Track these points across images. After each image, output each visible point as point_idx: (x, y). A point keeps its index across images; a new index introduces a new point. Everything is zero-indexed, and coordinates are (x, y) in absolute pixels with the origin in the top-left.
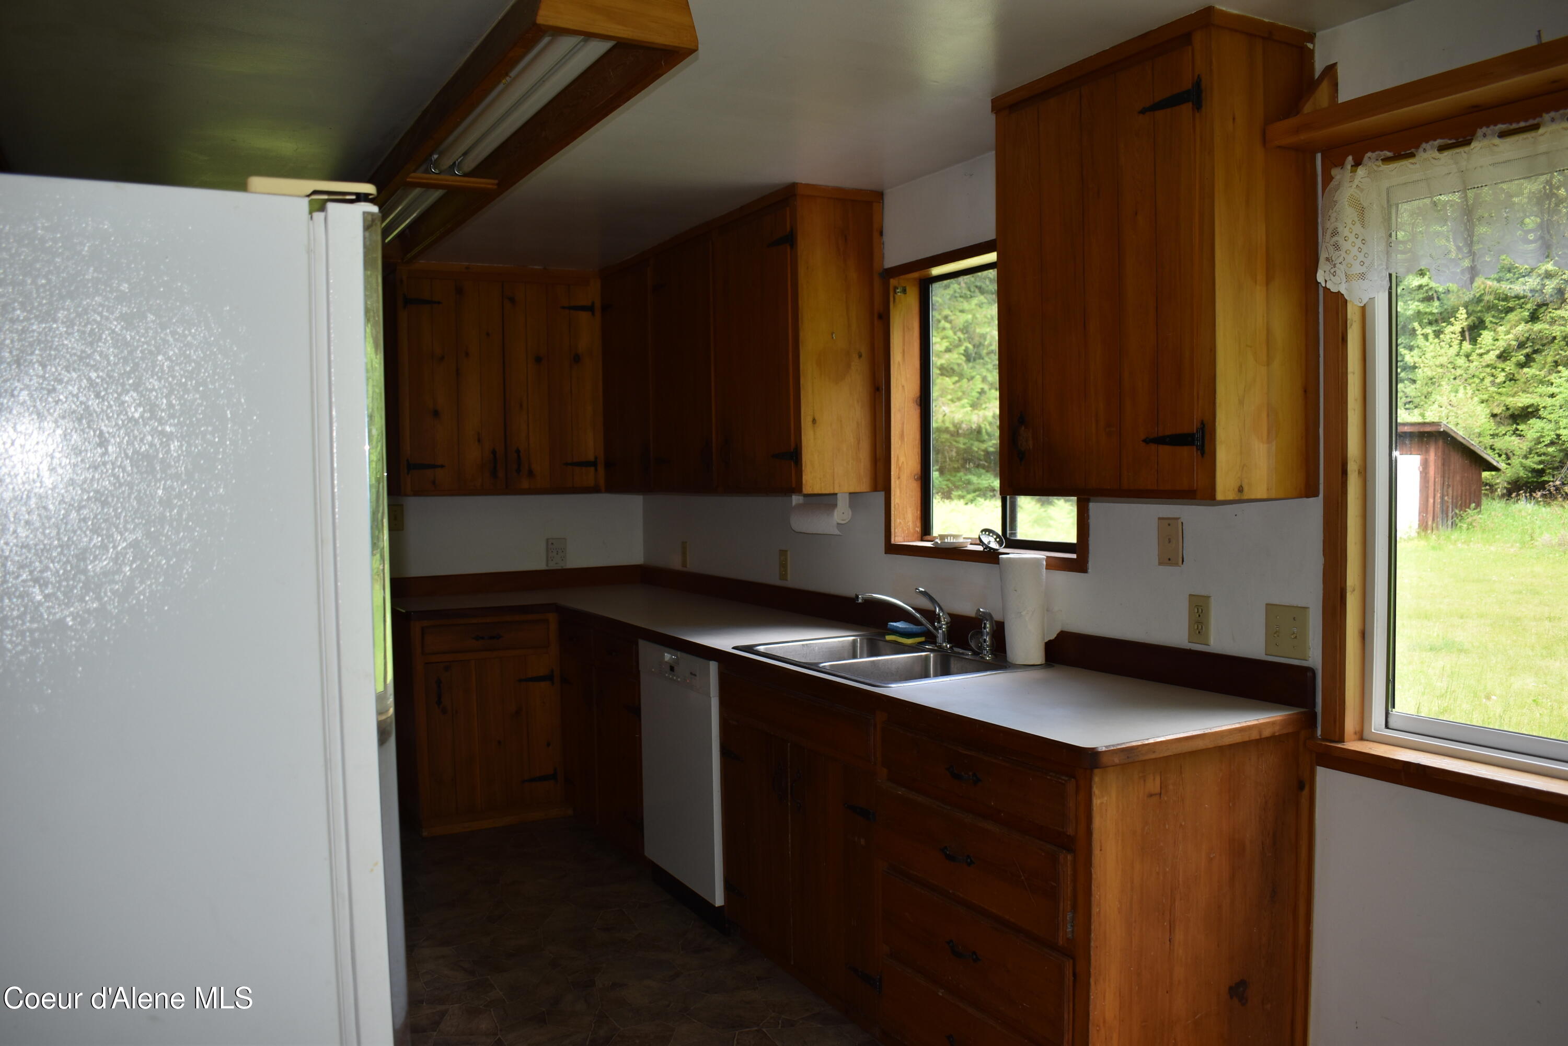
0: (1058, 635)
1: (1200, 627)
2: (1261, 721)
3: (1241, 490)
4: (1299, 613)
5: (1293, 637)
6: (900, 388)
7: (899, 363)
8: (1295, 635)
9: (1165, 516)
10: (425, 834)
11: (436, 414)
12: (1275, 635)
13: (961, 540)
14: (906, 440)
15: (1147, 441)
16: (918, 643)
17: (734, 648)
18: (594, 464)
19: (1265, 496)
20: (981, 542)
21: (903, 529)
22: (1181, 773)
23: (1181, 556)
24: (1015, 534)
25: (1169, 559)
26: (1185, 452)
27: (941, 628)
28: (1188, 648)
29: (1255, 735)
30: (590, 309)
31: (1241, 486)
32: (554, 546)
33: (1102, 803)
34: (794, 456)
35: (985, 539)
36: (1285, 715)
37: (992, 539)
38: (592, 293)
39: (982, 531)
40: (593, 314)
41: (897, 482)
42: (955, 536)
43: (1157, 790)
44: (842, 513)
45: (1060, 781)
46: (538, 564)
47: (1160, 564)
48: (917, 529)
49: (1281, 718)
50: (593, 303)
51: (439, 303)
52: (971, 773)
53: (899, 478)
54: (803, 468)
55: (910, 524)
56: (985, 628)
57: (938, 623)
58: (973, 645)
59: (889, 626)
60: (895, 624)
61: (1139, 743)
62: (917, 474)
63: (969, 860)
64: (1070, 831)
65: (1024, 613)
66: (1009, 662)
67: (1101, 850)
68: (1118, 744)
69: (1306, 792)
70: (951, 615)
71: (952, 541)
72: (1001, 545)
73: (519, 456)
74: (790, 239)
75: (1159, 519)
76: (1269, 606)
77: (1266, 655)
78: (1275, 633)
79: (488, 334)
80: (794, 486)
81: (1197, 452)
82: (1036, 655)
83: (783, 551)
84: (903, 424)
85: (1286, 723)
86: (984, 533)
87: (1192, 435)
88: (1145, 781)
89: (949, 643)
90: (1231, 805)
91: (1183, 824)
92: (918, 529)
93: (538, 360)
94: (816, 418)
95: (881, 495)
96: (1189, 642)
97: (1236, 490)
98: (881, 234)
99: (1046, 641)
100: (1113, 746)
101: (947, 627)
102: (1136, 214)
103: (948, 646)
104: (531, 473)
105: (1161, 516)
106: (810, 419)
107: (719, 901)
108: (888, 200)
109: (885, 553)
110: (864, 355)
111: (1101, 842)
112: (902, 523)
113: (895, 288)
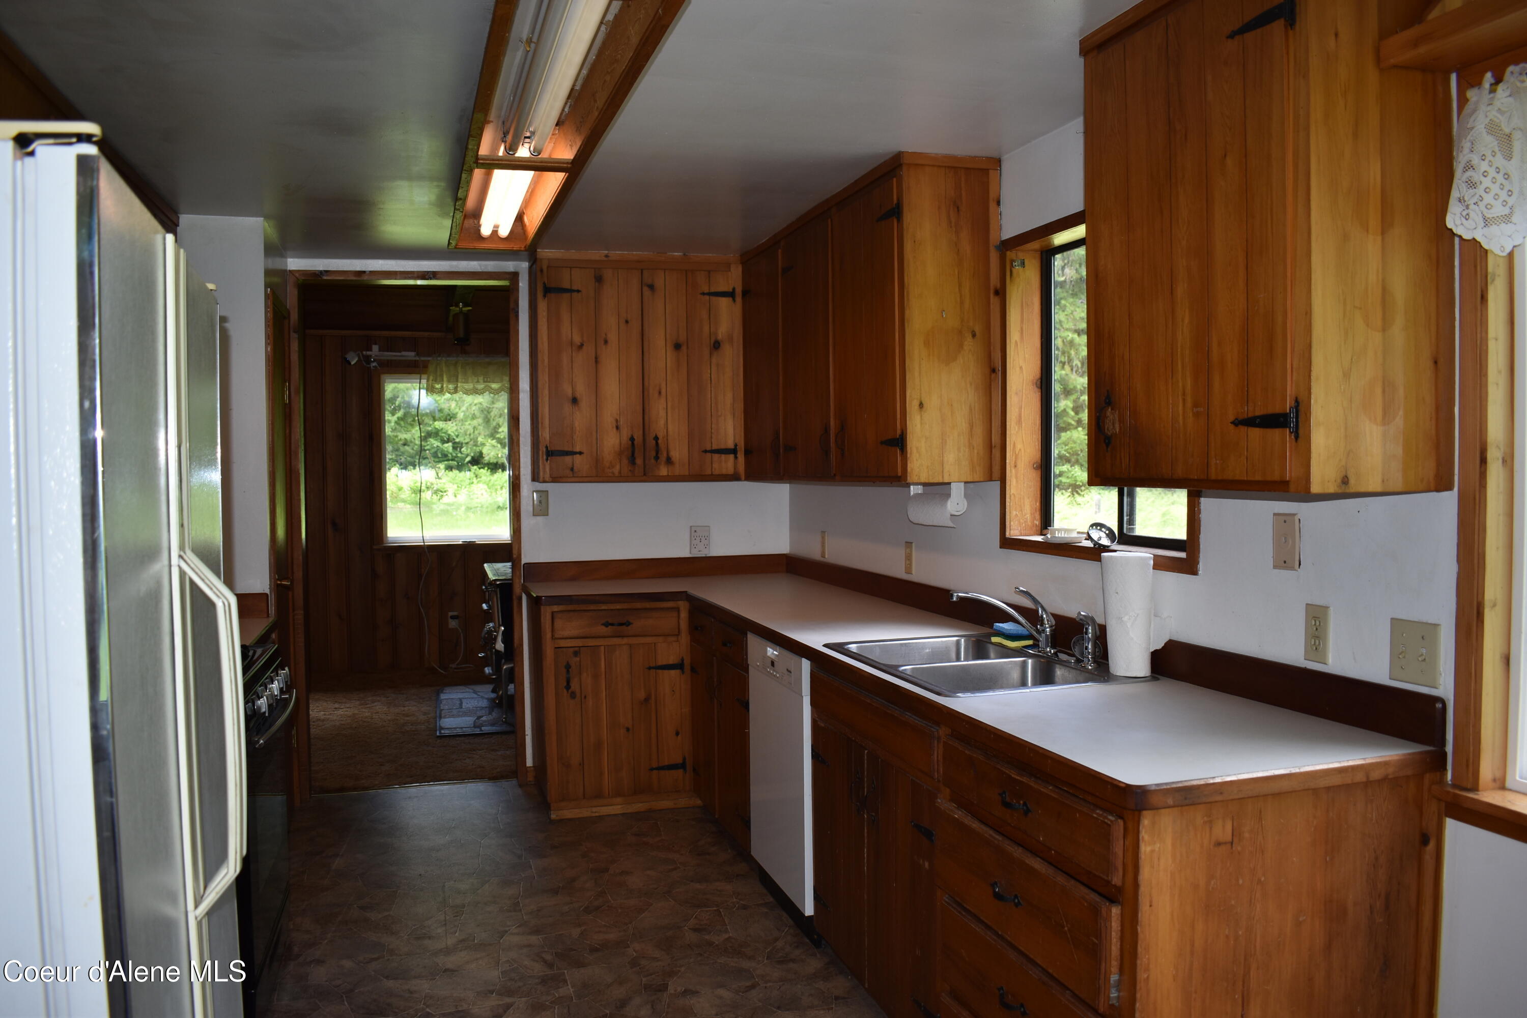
0: (1165, 644)
1: (1317, 643)
2: (1368, 761)
3: (1345, 481)
4: (1429, 631)
5: (1420, 659)
6: (1018, 369)
7: (1016, 342)
8: (1423, 657)
9: (1281, 512)
10: (553, 816)
11: (575, 401)
12: (1400, 656)
13: (1074, 535)
14: (1023, 425)
15: (1237, 423)
16: (1022, 647)
17: (825, 646)
18: (734, 451)
19: (1379, 489)
20: (1089, 538)
21: (1019, 522)
22: (1260, 819)
23: (1297, 559)
24: (1132, 530)
25: (1285, 562)
26: (1275, 434)
27: (1044, 631)
28: (1303, 666)
29: (1360, 777)
30: (731, 294)
31: (1346, 476)
32: (697, 533)
33: (1152, 851)
34: (899, 442)
35: (1095, 535)
36: (1404, 755)
37: (1103, 535)
38: (733, 279)
39: (1092, 526)
40: (734, 300)
41: (1013, 471)
42: (1066, 530)
43: (1229, 838)
44: (956, 502)
45: (1106, 821)
46: (683, 552)
47: (1275, 567)
48: (1035, 522)
49: (1396, 758)
50: (734, 289)
51: (578, 291)
52: (1021, 802)
53: (1015, 466)
54: (908, 456)
55: (1028, 516)
56: (1086, 633)
57: (1040, 626)
58: (1077, 651)
59: (994, 627)
60: (1001, 625)
61: (1202, 782)
62: (1037, 462)
63: (1016, 901)
64: (1117, 880)
65: (1126, 619)
66: (1111, 673)
67: (1151, 906)
68: (1173, 783)
69: (1432, 845)
70: (1055, 616)
71: (1063, 536)
72: (1113, 541)
73: (657, 444)
74: (896, 212)
75: (1275, 514)
76: (1393, 620)
77: (1390, 679)
78: (1400, 654)
79: (627, 322)
80: (900, 474)
81: (1290, 436)
82: (1140, 666)
83: (908, 542)
84: (1021, 408)
85: (1404, 763)
86: (1094, 527)
87: (1285, 416)
88: (1211, 828)
89: (1053, 647)
90: (1328, 859)
91: (1263, 879)
92: (1037, 522)
93: (677, 347)
94: (923, 402)
95: (997, 485)
96: (1305, 659)
97: (1339, 481)
98: (998, 203)
99: (1152, 650)
100: (1166, 784)
101: (1051, 631)
102: (1225, 156)
103: (1052, 651)
104: (669, 461)
105: (1276, 512)
106: (916, 403)
107: (809, 910)
108: (1005, 166)
109: (1000, 548)
110: (978, 334)
111: (1150, 896)
112: (1019, 515)
113: (1012, 261)
